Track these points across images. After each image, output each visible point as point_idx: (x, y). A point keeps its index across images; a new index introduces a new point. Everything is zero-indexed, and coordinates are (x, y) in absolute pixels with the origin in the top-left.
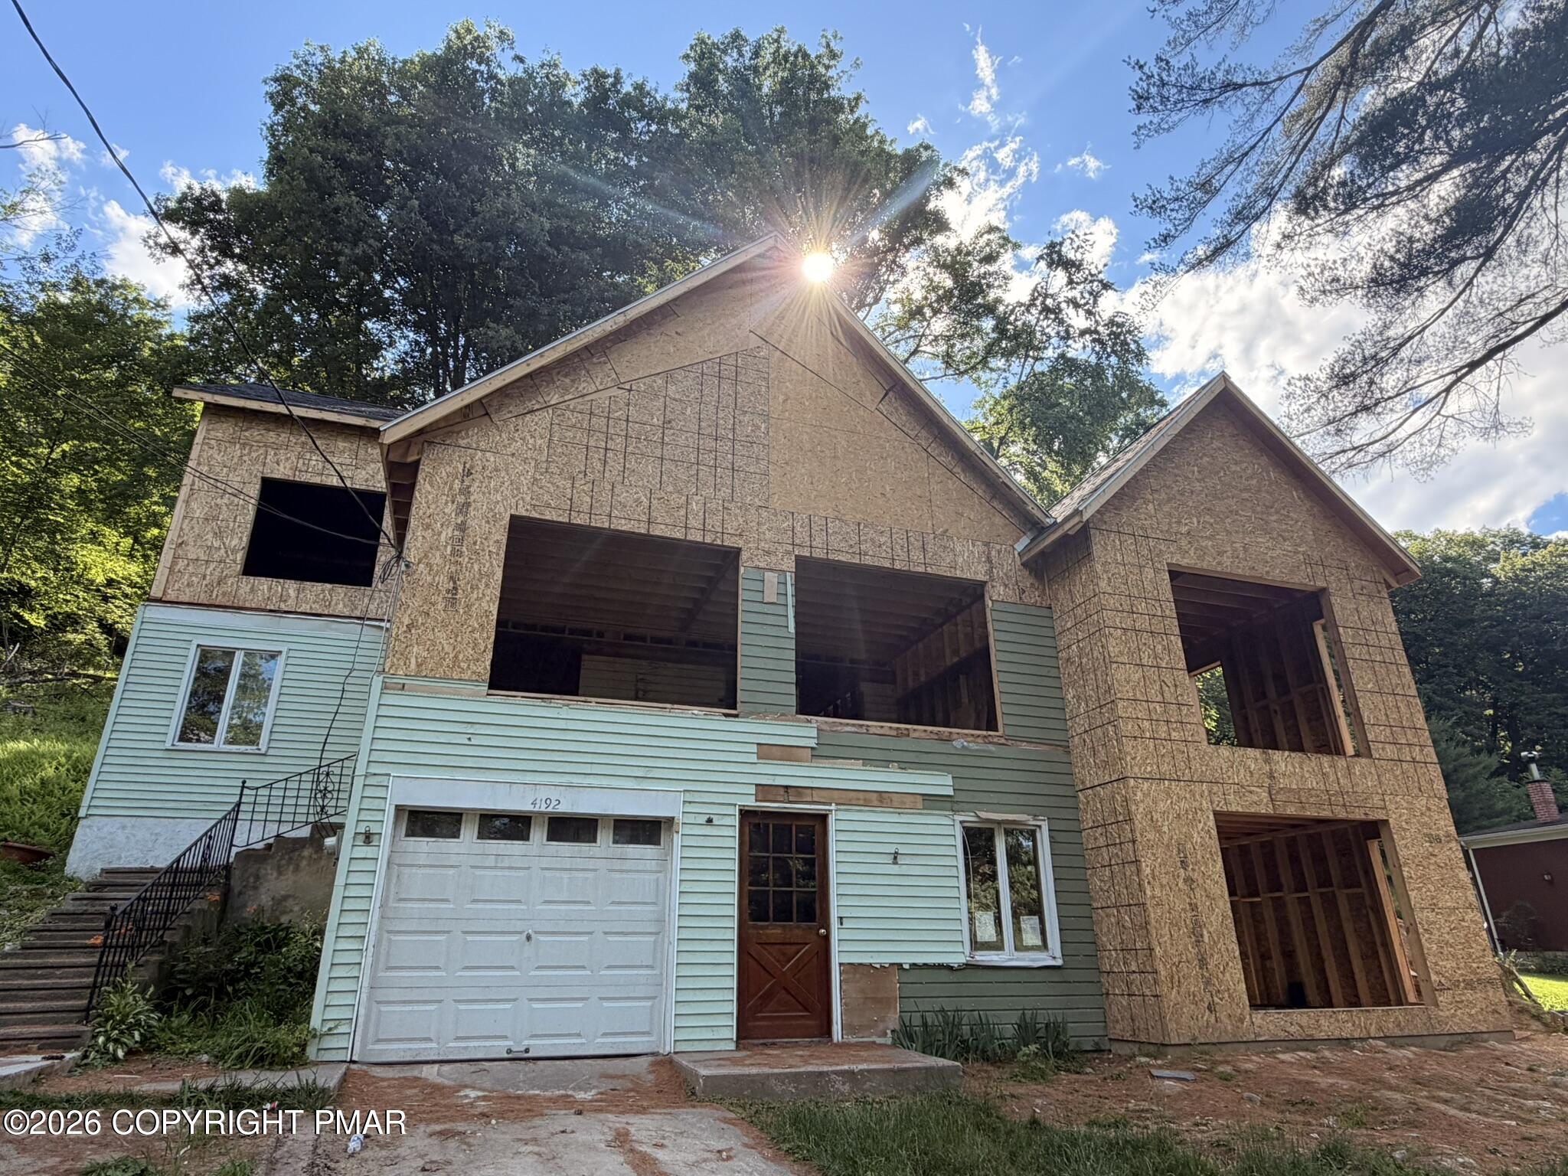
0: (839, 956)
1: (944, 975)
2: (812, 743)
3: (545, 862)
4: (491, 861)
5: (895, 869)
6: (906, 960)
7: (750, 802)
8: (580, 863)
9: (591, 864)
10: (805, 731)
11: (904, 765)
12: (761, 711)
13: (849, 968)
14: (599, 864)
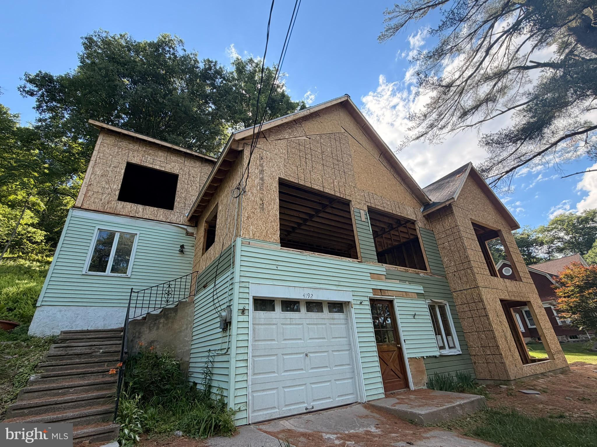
0: (407, 355)
1: (434, 360)
2: (385, 273)
3: (308, 321)
4: (288, 322)
5: (414, 321)
6: (425, 355)
7: (371, 295)
8: (320, 321)
9: (323, 321)
10: (382, 269)
11: (410, 282)
12: (368, 260)
13: (410, 359)
14: (326, 321)
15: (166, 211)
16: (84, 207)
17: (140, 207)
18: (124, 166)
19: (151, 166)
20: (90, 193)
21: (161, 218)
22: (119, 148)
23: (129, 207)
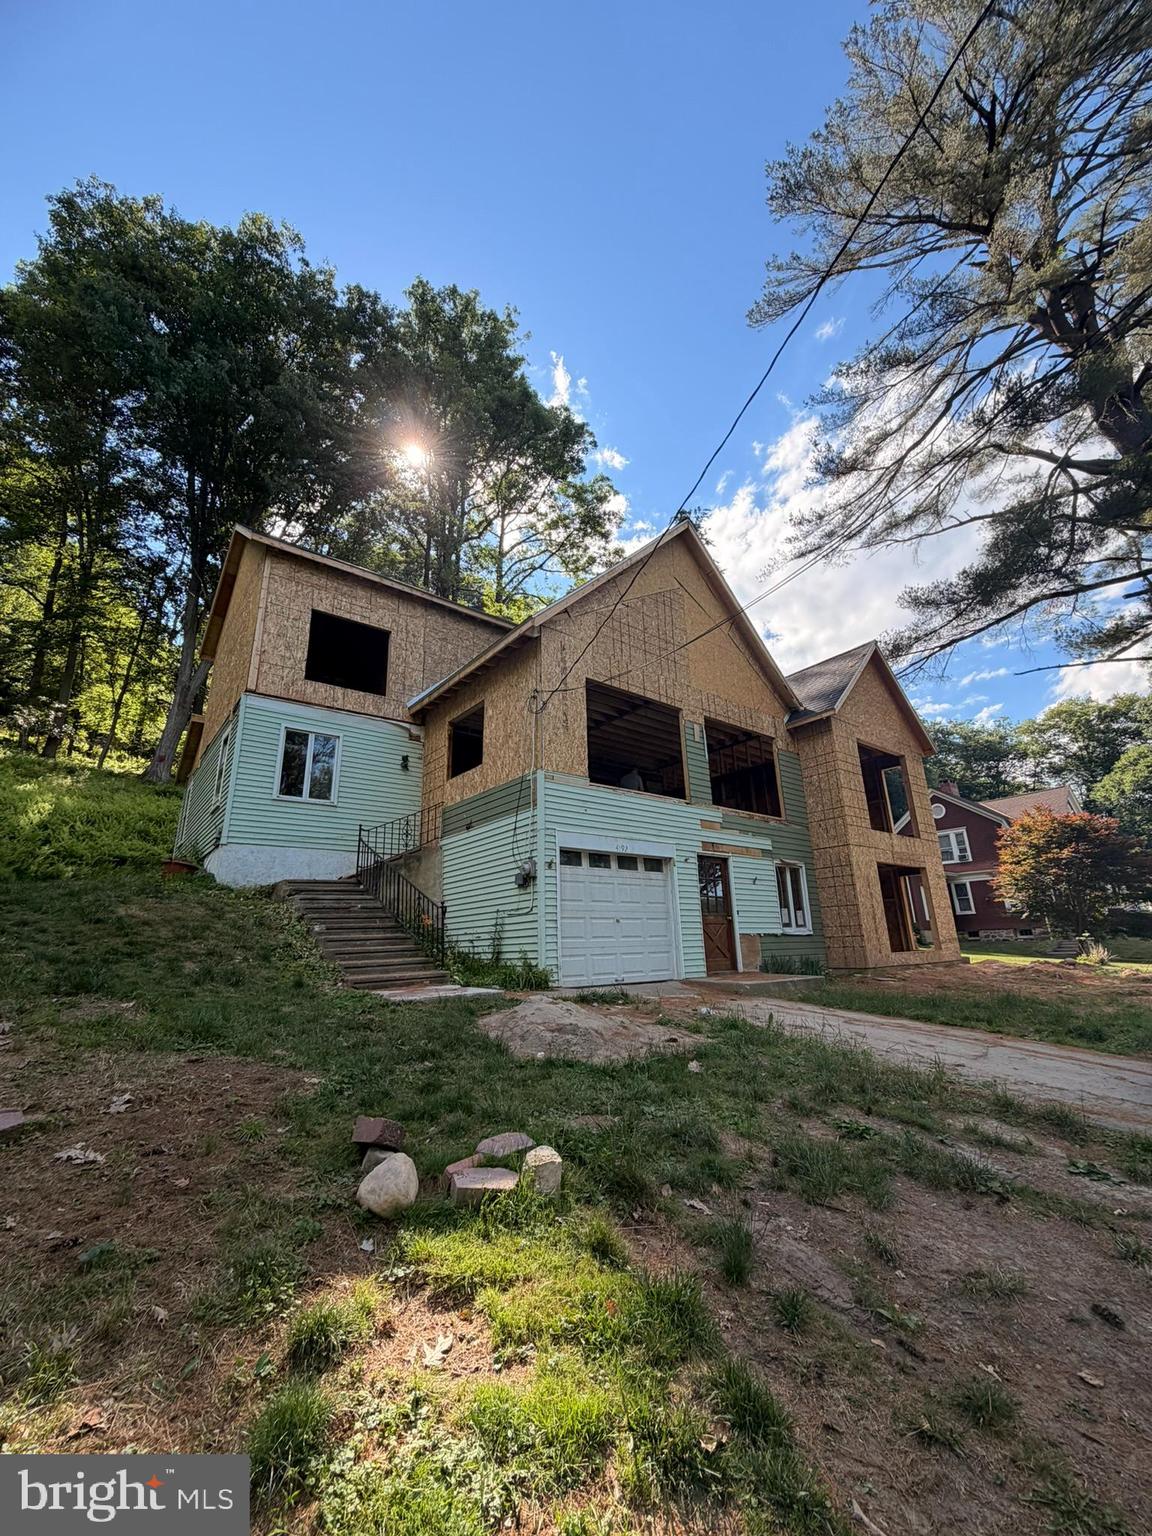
0: (738, 932)
1: (773, 939)
2: (720, 820)
3: (620, 881)
4: (597, 879)
5: (754, 887)
6: (762, 932)
7: (700, 851)
8: (634, 882)
9: (638, 882)
10: (716, 814)
11: (755, 834)
12: (699, 801)
13: (743, 935)
14: (642, 882)
15: (377, 697)
16: (260, 691)
17: (339, 691)
18: (308, 617)
19: (347, 616)
20: (265, 667)
21: (371, 710)
22: (298, 583)
23: (321, 690)
